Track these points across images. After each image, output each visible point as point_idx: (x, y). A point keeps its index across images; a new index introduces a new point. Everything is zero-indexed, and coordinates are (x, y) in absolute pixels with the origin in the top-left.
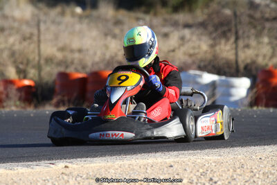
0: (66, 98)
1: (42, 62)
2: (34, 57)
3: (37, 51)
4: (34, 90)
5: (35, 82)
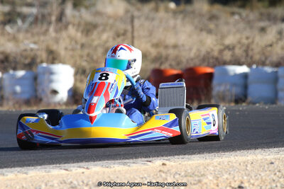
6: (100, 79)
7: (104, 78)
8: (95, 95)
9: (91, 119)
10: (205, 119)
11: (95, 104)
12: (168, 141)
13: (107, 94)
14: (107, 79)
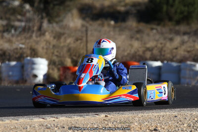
6: (87, 62)
7: (90, 61)
8: (83, 73)
9: (80, 88)
10: (158, 90)
11: (83, 78)
12: (132, 104)
13: (91, 72)
14: (92, 62)
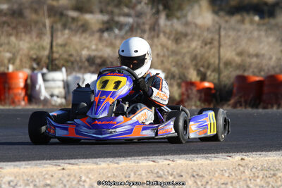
0: (243, 100)
1: (222, 65)
2: (214, 60)
3: (217, 55)
4: (213, 91)
5: (214, 84)
